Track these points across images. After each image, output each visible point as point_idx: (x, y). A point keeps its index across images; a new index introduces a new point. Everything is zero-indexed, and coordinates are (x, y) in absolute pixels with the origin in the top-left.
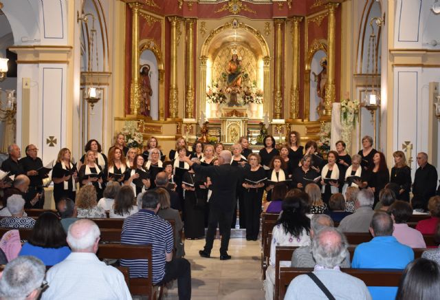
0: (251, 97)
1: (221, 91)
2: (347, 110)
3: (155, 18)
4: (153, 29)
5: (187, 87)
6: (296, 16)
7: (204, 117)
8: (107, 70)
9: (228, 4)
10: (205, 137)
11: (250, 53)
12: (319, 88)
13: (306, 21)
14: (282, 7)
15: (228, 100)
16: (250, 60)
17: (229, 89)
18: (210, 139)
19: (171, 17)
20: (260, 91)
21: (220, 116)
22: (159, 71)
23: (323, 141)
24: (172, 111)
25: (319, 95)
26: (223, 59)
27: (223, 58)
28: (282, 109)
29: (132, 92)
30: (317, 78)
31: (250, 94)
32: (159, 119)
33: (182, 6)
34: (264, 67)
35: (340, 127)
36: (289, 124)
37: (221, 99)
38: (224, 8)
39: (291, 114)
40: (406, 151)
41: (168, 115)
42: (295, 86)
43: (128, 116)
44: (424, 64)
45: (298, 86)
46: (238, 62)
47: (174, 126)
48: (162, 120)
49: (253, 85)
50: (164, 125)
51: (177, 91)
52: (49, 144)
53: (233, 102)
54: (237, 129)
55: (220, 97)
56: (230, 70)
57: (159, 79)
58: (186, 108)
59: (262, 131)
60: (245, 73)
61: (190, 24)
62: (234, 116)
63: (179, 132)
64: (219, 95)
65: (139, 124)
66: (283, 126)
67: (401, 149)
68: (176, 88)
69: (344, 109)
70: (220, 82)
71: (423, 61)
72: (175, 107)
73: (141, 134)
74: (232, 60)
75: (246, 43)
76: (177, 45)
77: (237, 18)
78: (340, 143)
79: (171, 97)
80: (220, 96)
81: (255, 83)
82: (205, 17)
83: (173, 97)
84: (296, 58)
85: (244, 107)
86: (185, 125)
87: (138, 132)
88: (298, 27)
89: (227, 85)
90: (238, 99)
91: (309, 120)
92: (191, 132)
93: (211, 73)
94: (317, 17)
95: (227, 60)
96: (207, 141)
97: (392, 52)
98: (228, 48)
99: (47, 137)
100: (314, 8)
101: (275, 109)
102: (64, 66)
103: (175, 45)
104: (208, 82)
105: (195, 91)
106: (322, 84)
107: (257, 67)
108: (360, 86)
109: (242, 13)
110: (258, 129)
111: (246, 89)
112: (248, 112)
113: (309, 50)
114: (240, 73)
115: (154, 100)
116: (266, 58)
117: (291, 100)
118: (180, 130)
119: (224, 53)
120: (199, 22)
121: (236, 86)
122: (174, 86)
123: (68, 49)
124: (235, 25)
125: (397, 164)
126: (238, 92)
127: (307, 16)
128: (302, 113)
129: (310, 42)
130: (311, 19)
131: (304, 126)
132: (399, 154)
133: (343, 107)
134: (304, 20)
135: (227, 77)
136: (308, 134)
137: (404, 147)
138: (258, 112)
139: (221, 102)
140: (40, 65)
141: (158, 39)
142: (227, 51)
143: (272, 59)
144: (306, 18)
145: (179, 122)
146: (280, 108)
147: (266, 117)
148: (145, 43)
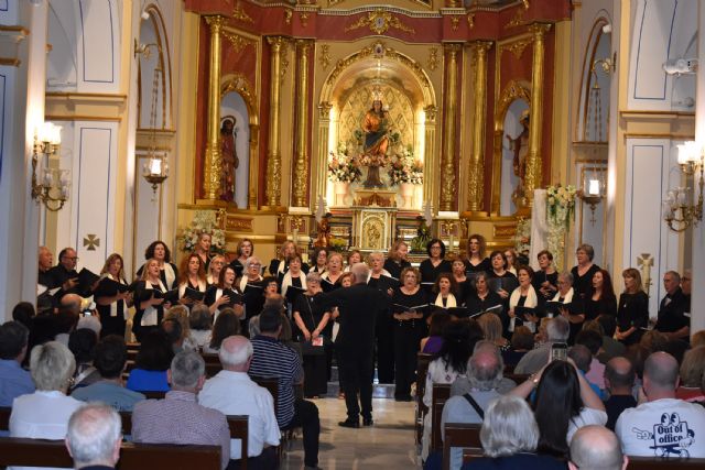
0: (404, 173)
1: (352, 161)
2: (556, 201)
3: (246, 38)
4: (241, 58)
5: (296, 155)
6: (481, 41)
7: (323, 204)
8: (168, 127)
9: (368, 18)
10: (325, 239)
11: (403, 99)
12: (516, 161)
13: (497, 50)
14: (458, 24)
15: (364, 177)
16: (401, 109)
17: (366, 159)
18: (334, 241)
19: (271, 37)
20: (418, 162)
21: (351, 204)
22: (251, 126)
23: (520, 250)
24: (269, 193)
25: (517, 173)
26: (356, 108)
27: (357, 106)
28: (455, 194)
29: (207, 162)
30: (514, 144)
31: (402, 167)
32: (248, 207)
33: (291, 19)
34: (426, 124)
35: (545, 228)
36: (466, 219)
37: (353, 174)
38: (361, 24)
39: (470, 203)
40: (642, 269)
41: (264, 200)
42: (477, 157)
43: (199, 202)
44: (674, 134)
45: (482, 157)
46: (382, 113)
47: (273, 219)
48: (254, 208)
49: (406, 153)
50: (256, 217)
51: (280, 162)
52: (87, 246)
53: (373, 181)
54: (379, 227)
55: (351, 173)
56: (369, 127)
57: (250, 141)
58: (294, 190)
59: (420, 232)
60: (394, 132)
61: (304, 48)
62: (375, 205)
63: (281, 229)
64: (349, 168)
65: (217, 215)
66: (456, 223)
67: (634, 266)
68: (279, 157)
69: (551, 199)
70: (351, 147)
71: (672, 129)
72: (275, 187)
73: (222, 232)
74: (373, 109)
75: (397, 81)
76: (281, 83)
77: (383, 41)
78: (545, 255)
79: (269, 171)
80: (351, 169)
81: (410, 149)
82: (329, 38)
83: (272, 170)
84: (479, 110)
85: (390, 189)
86: (291, 218)
87: (216, 228)
88: (485, 58)
89: (362, 152)
90: (381, 176)
91: (499, 214)
92: (302, 231)
93: (337, 131)
94: (516, 44)
95: (364, 108)
96: (328, 245)
97: (624, 115)
98: (365, 89)
99: (84, 235)
100: (511, 29)
101: (442, 195)
102: (114, 125)
103: (277, 84)
104: (332, 147)
105: (309, 161)
106: (522, 154)
107: (414, 121)
108: (581, 161)
109: (391, 32)
110: (414, 227)
111: (394, 159)
112: (397, 198)
113: (501, 97)
114: (385, 133)
115: (241, 175)
116: (429, 109)
117: (470, 179)
118: (283, 225)
119: (358, 97)
120: (318, 46)
121: (378, 153)
122: (275, 152)
123: (121, 99)
124: (379, 51)
125: (628, 289)
126: (382, 165)
127: (500, 40)
128: (488, 203)
129: (504, 84)
130: (505, 45)
131: (490, 224)
132: (632, 274)
133: (551, 196)
134: (493, 46)
135: (363, 138)
136: (497, 237)
137: (640, 262)
138: (414, 197)
139: (352, 181)
140: (77, 123)
141: (249, 73)
142: (364, 93)
143: (440, 109)
144: (499, 44)
145: (281, 213)
146: (452, 193)
147: (427, 207)
148: (230, 82)
